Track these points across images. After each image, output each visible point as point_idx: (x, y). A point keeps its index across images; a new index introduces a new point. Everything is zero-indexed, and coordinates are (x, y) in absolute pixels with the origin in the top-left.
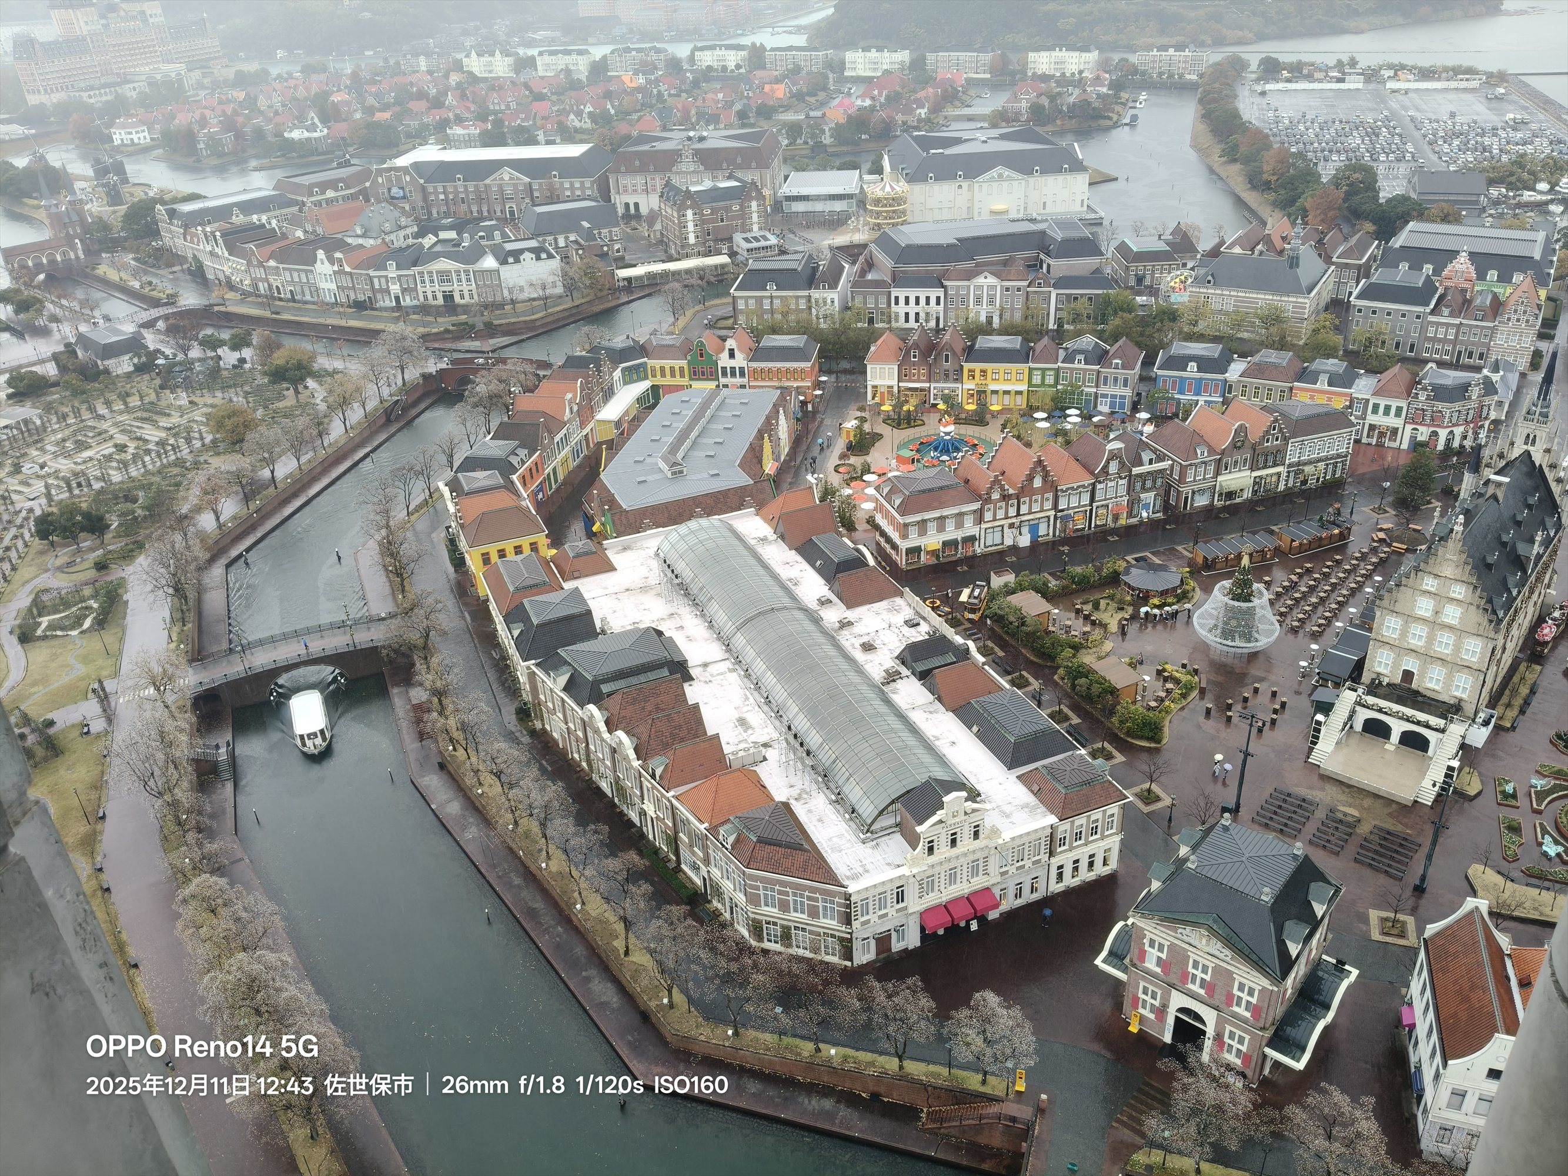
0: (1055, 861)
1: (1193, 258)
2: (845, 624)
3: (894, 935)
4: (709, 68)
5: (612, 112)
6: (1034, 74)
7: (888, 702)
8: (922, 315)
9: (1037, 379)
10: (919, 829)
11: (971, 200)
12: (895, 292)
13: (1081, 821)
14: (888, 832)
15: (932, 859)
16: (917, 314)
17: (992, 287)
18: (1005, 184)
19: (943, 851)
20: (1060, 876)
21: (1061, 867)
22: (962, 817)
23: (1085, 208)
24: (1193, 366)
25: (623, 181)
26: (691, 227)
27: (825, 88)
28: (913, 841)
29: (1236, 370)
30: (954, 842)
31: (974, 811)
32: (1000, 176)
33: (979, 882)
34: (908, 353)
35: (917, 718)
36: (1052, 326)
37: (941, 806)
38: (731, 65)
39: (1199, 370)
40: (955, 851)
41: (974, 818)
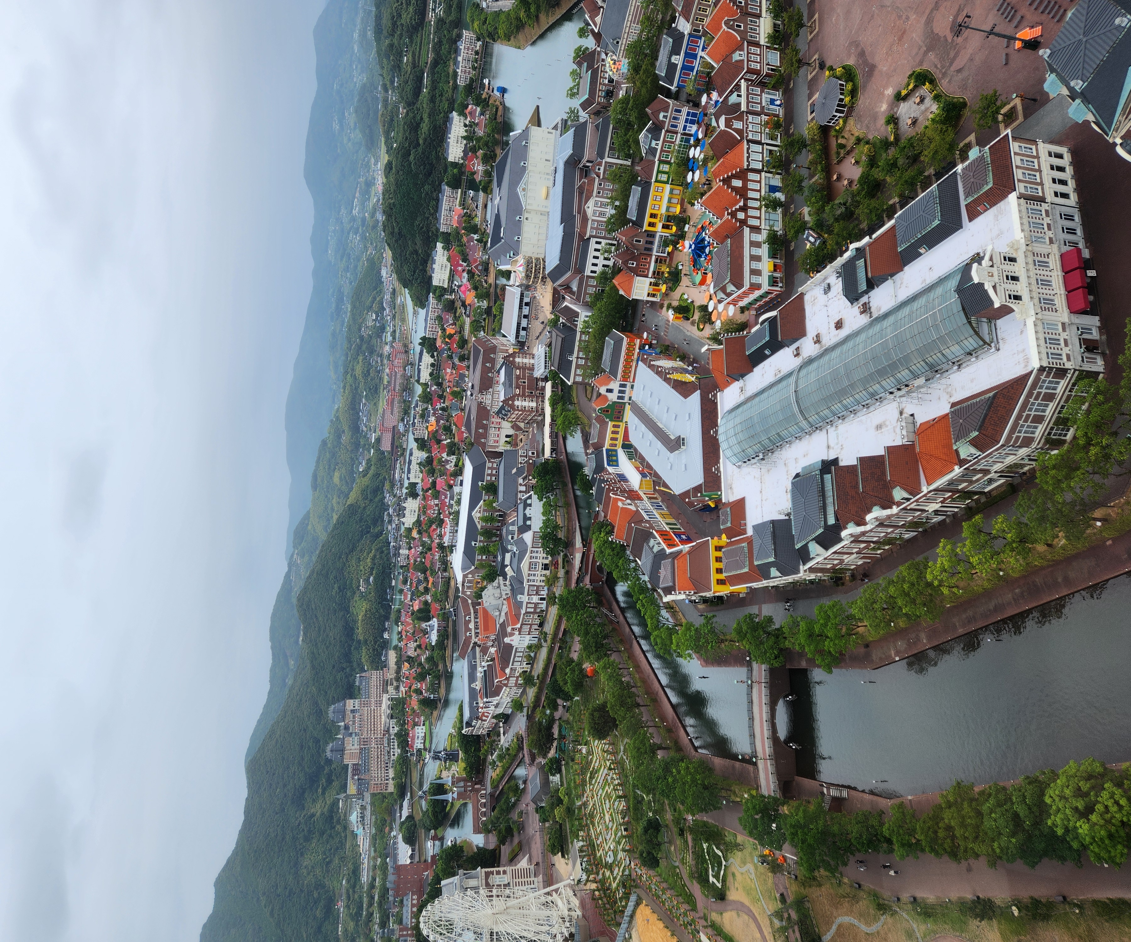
0: (1050, 197)
1: (599, 53)
2: (818, 340)
3: (1085, 336)
4: (431, 374)
5: (449, 441)
6: (462, 158)
7: (886, 316)
8: (606, 255)
9: (664, 177)
10: (997, 305)
11: (536, 212)
12: (587, 273)
13: (1018, 174)
14: (993, 330)
15: (1025, 297)
16: (605, 259)
17: (596, 203)
18: (530, 187)
19: (1021, 288)
20: (1065, 196)
21: (1056, 194)
22: (994, 270)
23: (554, 131)
24: (674, 59)
25: (491, 443)
26: (526, 404)
27: (453, 302)
28: (1006, 311)
29: (684, 26)
30: (1015, 279)
31: (991, 259)
32: (524, 190)
33: (1055, 263)
34: (630, 269)
35: (904, 294)
36: (629, 163)
37: (981, 285)
38: (432, 360)
39: (679, 54)
40: (1023, 278)
41: (997, 260)
